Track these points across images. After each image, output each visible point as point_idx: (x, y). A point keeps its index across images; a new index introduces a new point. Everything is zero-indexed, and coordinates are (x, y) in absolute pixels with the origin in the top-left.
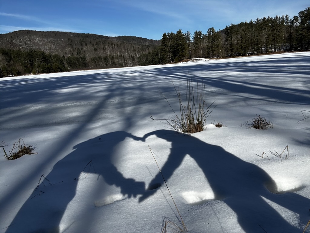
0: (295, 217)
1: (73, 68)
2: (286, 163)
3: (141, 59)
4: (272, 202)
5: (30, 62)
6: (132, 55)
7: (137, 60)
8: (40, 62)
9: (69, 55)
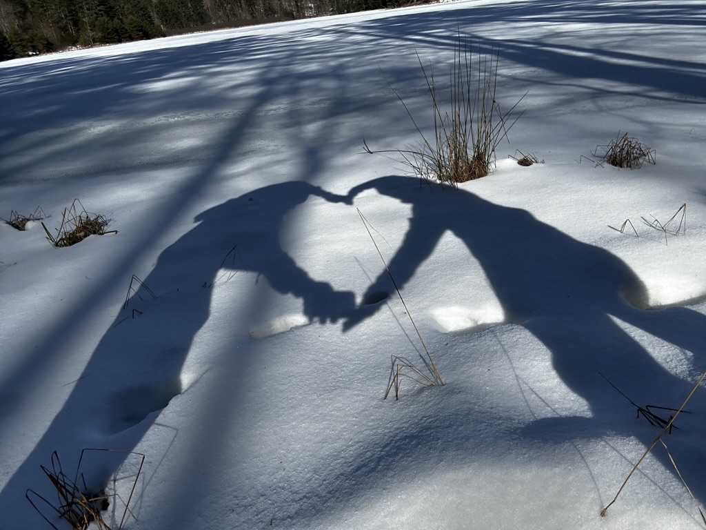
0: (683, 357)
1: (173, 26)
2: (677, 244)
4: (634, 328)
5: (71, 16)
8: (95, 16)
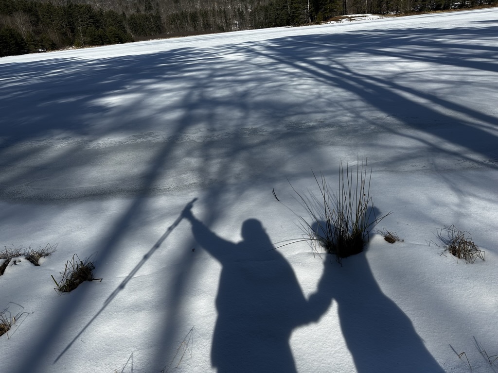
1: (140, 35)
3: (255, 15)
5: (70, 25)
6: (239, 9)
7: (248, 17)
8: (86, 26)
9: (132, 12)
